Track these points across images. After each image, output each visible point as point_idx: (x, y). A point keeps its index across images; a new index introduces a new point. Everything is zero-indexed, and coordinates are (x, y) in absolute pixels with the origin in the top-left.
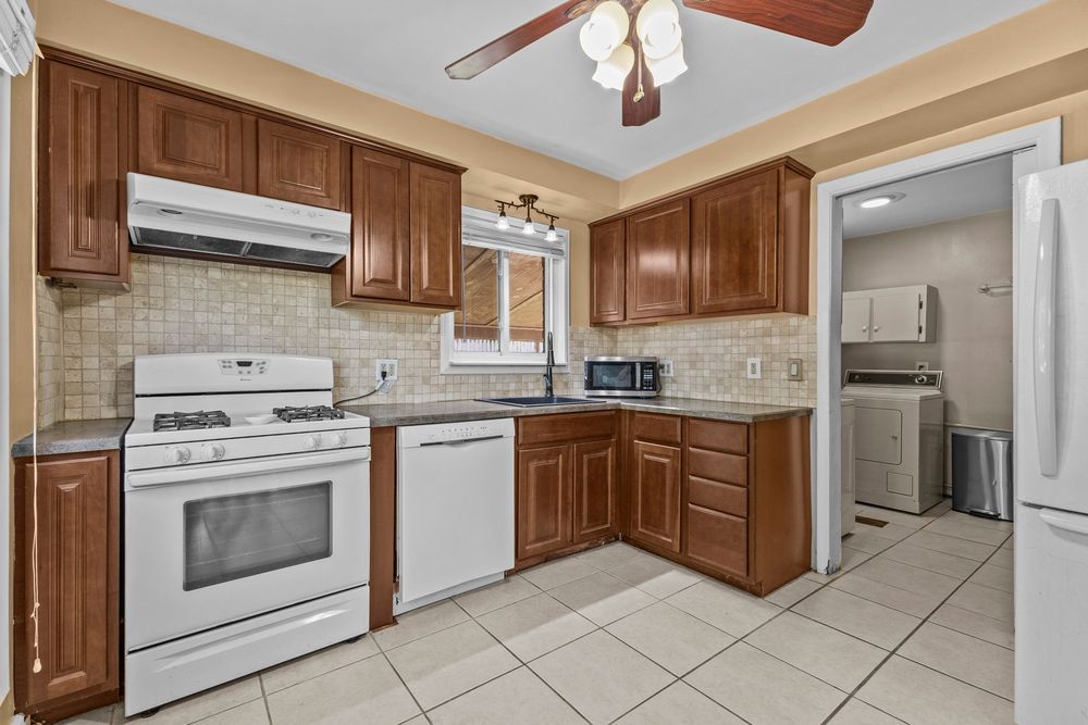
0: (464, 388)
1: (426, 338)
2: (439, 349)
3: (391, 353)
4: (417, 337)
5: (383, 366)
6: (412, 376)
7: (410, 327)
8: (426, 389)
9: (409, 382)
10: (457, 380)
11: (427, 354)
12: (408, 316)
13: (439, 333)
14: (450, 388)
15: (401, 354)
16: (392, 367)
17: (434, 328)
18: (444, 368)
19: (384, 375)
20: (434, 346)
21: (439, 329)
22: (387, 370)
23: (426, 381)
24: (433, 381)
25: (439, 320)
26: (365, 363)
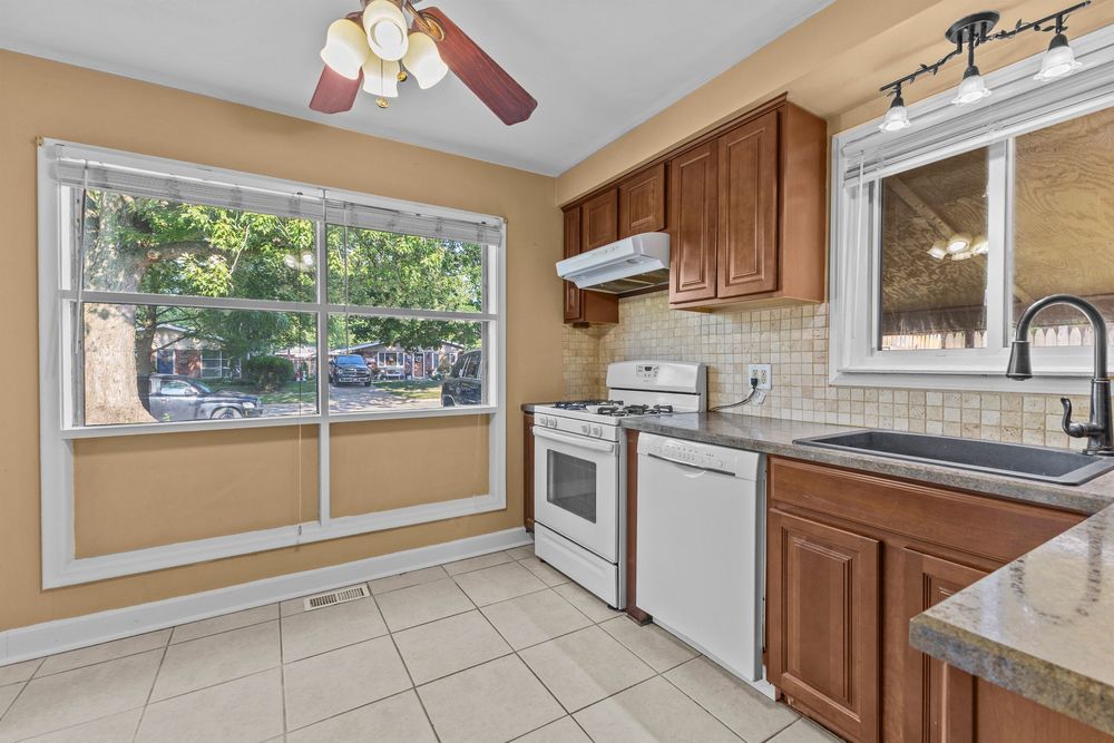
0: (870, 408)
1: (807, 335)
2: (827, 350)
3: (765, 357)
4: (796, 334)
5: (755, 372)
6: (789, 386)
7: (786, 324)
8: (807, 404)
9: (785, 393)
10: (858, 395)
11: (809, 357)
12: (784, 310)
13: (827, 325)
14: (845, 406)
15: (775, 358)
16: (764, 373)
17: (820, 321)
18: (833, 377)
19: (755, 382)
20: (819, 345)
21: (827, 320)
22: (759, 378)
23: (807, 393)
24: (818, 394)
25: (828, 309)
26: (739, 368)
